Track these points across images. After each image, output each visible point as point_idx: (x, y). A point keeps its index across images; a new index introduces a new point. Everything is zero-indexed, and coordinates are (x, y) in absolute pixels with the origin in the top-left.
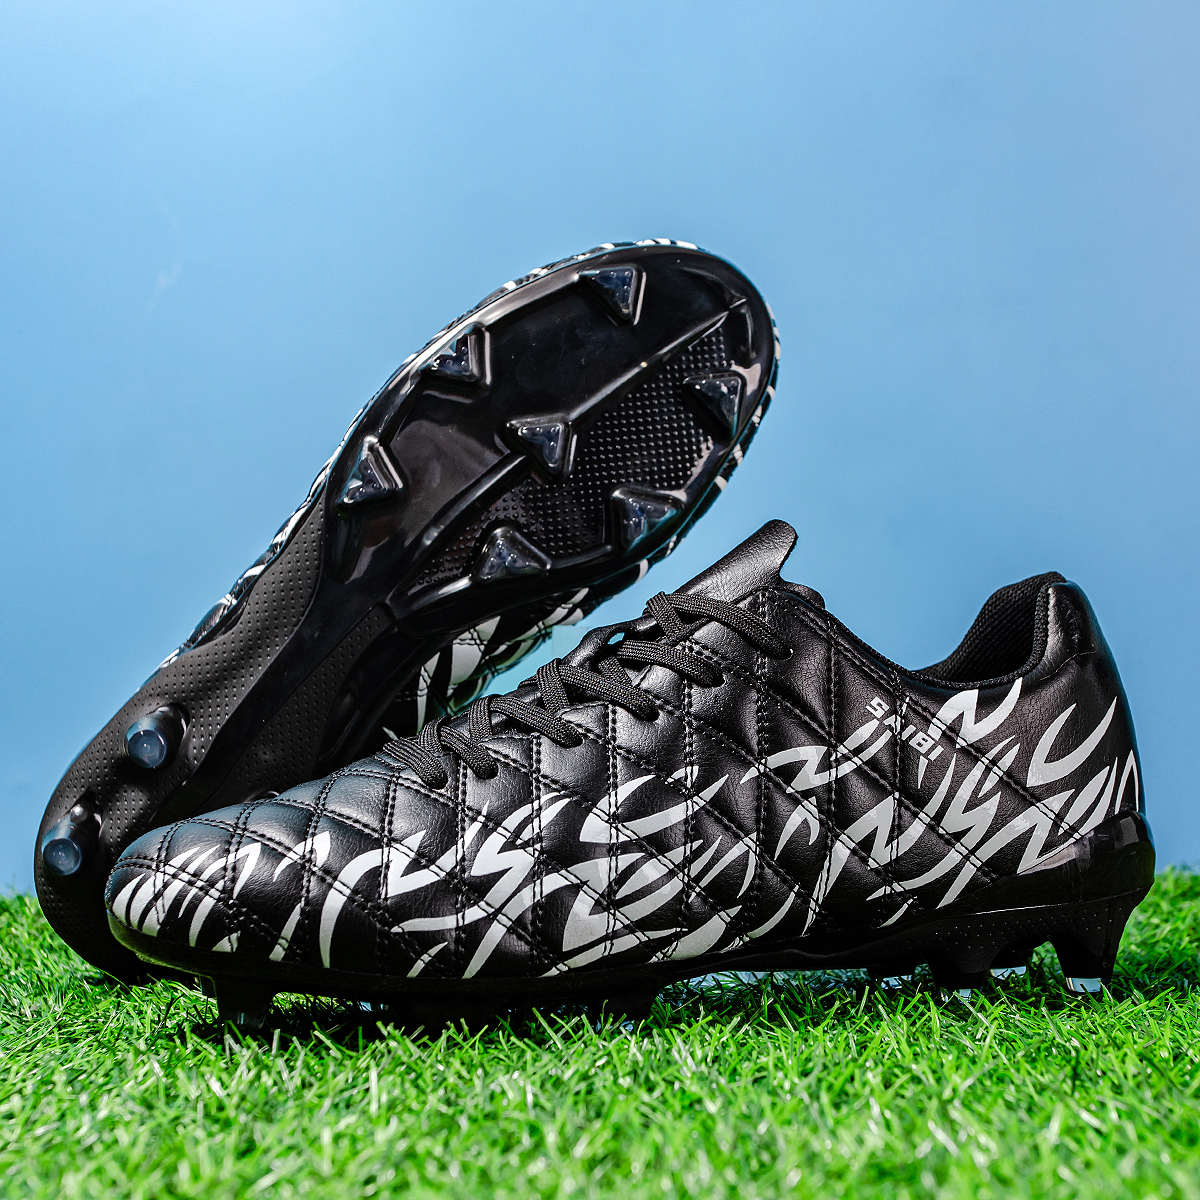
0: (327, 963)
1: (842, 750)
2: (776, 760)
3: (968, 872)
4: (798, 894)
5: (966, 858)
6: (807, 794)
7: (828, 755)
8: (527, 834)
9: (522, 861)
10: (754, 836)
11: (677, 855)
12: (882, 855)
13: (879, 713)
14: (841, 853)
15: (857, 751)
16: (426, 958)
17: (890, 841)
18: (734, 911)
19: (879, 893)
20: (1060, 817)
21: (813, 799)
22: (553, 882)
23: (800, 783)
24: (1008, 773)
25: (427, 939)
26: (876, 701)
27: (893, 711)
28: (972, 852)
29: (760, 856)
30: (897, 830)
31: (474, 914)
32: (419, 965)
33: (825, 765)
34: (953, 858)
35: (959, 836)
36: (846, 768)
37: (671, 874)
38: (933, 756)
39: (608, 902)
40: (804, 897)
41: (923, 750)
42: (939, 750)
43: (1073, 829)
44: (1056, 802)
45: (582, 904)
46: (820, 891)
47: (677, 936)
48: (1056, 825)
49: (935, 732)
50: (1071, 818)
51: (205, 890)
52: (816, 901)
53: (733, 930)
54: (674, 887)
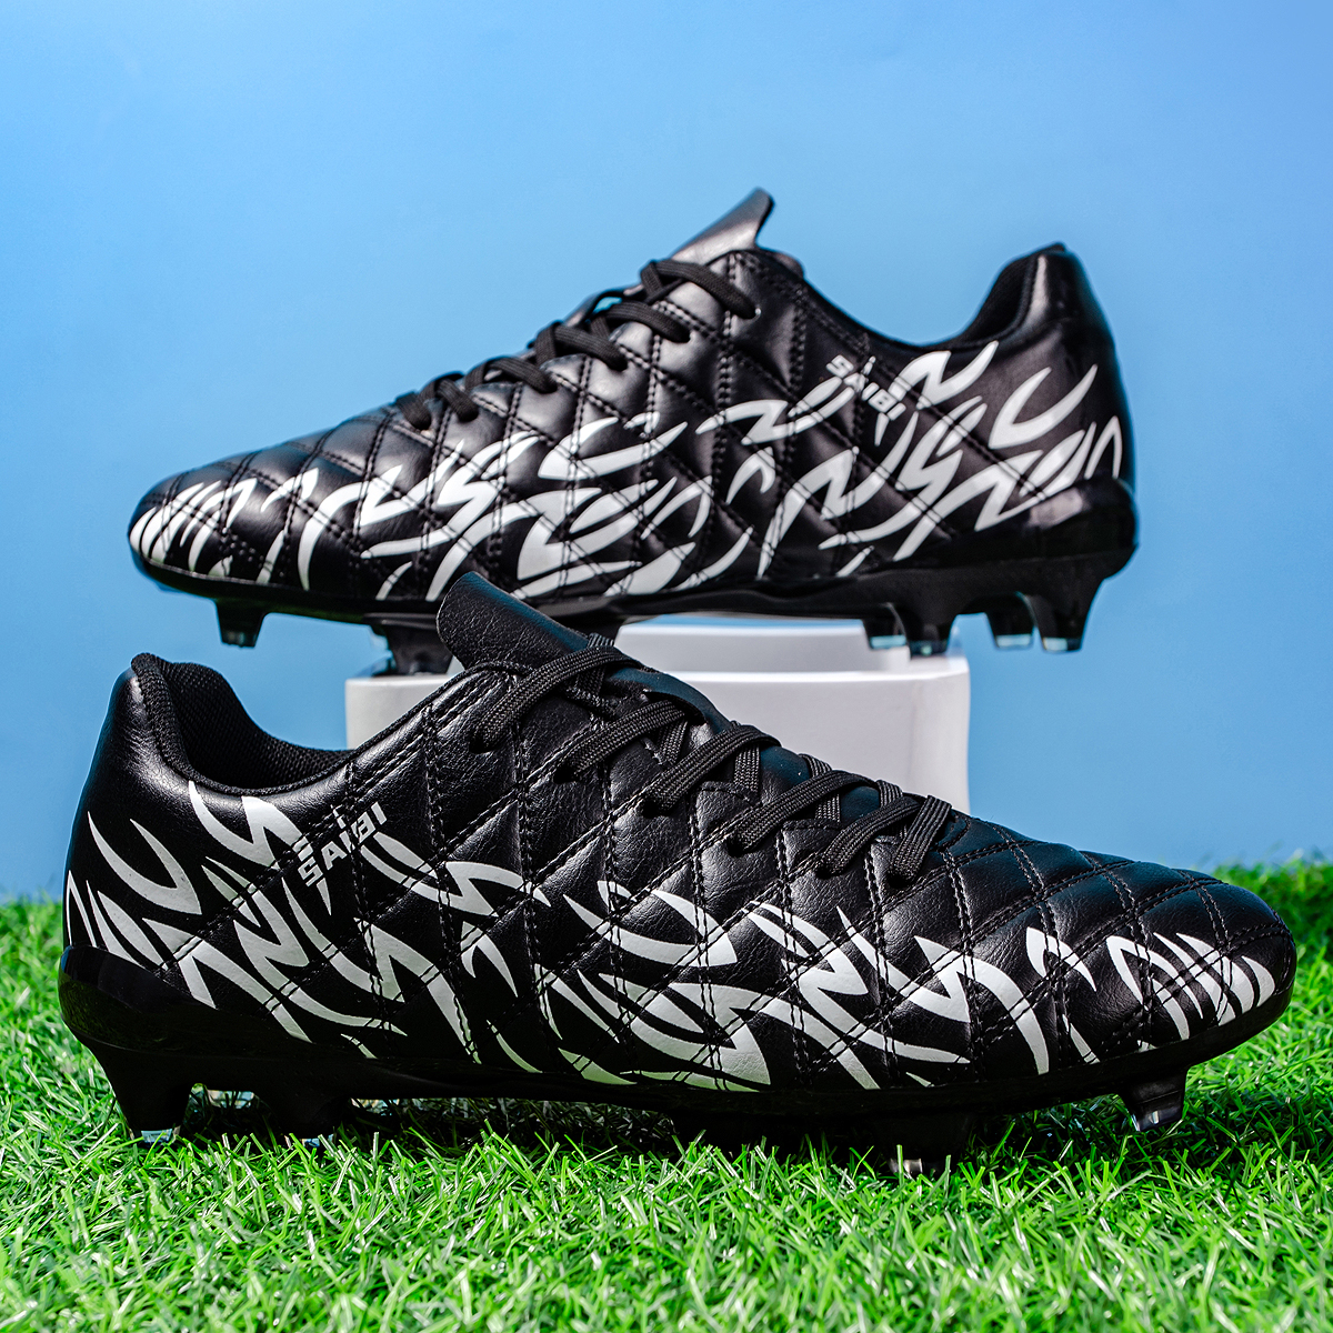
0: (306, 584)
1: (802, 406)
2: (736, 413)
3: (927, 526)
4: (751, 537)
5: (924, 513)
6: (762, 446)
7: (787, 410)
8: (492, 470)
9: (486, 492)
10: (709, 479)
11: (632, 493)
12: (836, 506)
13: (841, 372)
14: (795, 500)
15: (817, 408)
16: (393, 579)
17: (846, 492)
18: (688, 548)
19: (834, 541)
20: (1024, 477)
21: (769, 450)
22: (512, 512)
23: (756, 434)
24: (974, 433)
25: (393, 561)
26: (839, 360)
27: (859, 370)
28: (930, 508)
29: (714, 500)
30: (854, 481)
31: (437, 537)
32: (387, 586)
33: (785, 419)
34: (910, 511)
35: (916, 492)
36: (805, 423)
37: (627, 510)
38: (894, 415)
39: (562, 534)
40: (758, 539)
41: (883, 408)
42: (901, 409)
43: (1039, 489)
44: (1022, 462)
45: (540, 532)
46: (773, 535)
47: (630, 570)
48: (1019, 485)
49: (898, 390)
50: (1037, 478)
51: (203, 521)
52: (770, 544)
53: (690, 566)
54: (628, 523)
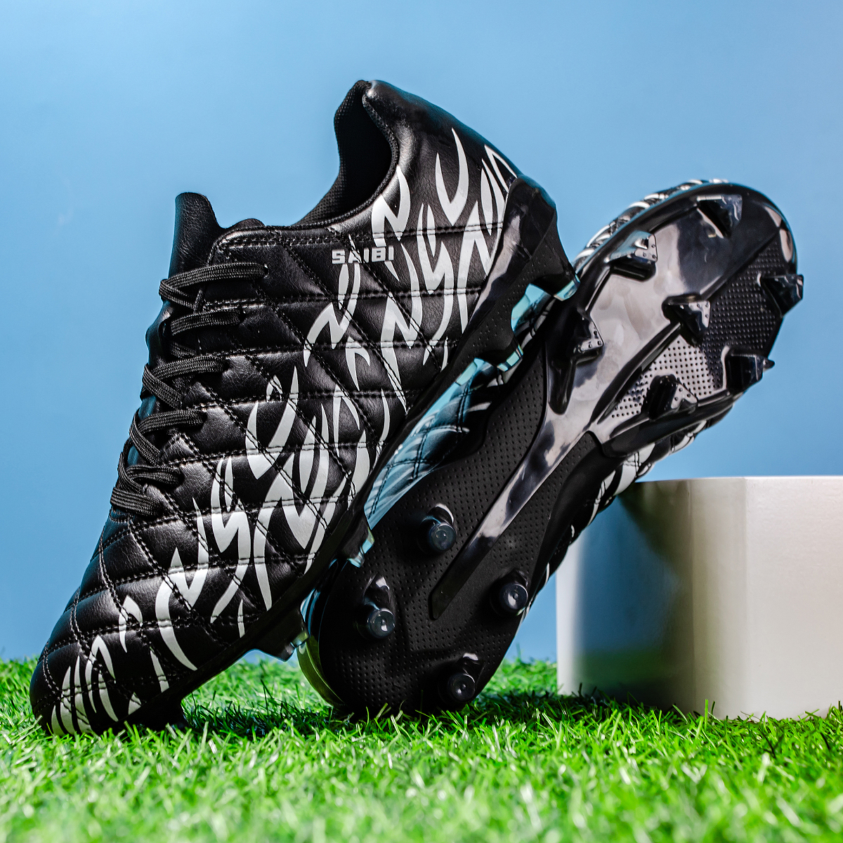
0: (194, 668)
1: (341, 298)
2: (313, 336)
3: (463, 300)
4: (387, 396)
5: (455, 294)
6: (344, 340)
7: (336, 307)
8: (229, 500)
9: (239, 518)
10: (337, 388)
11: (310, 437)
12: (410, 335)
13: (342, 260)
14: (389, 354)
15: (350, 291)
16: (240, 619)
17: (408, 322)
18: (364, 437)
19: (427, 355)
20: (483, 225)
21: (350, 339)
22: (266, 514)
23: (335, 339)
24: (438, 228)
25: (232, 608)
26: (334, 253)
27: (349, 249)
28: (455, 287)
29: (351, 396)
30: (407, 313)
31: (241, 569)
32: (241, 626)
33: (340, 314)
34: (448, 301)
35: (441, 287)
36: (352, 304)
37: (317, 451)
38: (391, 257)
39: (302, 499)
40: (391, 395)
41: (383, 258)
42: (391, 249)
43: (495, 224)
44: (474, 219)
45: (289, 511)
46: (396, 384)
47: (349, 481)
48: (485, 231)
49: (380, 241)
50: (489, 219)
52: (398, 389)
53: (371, 446)
54: (324, 457)
